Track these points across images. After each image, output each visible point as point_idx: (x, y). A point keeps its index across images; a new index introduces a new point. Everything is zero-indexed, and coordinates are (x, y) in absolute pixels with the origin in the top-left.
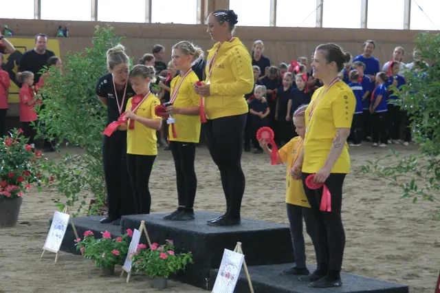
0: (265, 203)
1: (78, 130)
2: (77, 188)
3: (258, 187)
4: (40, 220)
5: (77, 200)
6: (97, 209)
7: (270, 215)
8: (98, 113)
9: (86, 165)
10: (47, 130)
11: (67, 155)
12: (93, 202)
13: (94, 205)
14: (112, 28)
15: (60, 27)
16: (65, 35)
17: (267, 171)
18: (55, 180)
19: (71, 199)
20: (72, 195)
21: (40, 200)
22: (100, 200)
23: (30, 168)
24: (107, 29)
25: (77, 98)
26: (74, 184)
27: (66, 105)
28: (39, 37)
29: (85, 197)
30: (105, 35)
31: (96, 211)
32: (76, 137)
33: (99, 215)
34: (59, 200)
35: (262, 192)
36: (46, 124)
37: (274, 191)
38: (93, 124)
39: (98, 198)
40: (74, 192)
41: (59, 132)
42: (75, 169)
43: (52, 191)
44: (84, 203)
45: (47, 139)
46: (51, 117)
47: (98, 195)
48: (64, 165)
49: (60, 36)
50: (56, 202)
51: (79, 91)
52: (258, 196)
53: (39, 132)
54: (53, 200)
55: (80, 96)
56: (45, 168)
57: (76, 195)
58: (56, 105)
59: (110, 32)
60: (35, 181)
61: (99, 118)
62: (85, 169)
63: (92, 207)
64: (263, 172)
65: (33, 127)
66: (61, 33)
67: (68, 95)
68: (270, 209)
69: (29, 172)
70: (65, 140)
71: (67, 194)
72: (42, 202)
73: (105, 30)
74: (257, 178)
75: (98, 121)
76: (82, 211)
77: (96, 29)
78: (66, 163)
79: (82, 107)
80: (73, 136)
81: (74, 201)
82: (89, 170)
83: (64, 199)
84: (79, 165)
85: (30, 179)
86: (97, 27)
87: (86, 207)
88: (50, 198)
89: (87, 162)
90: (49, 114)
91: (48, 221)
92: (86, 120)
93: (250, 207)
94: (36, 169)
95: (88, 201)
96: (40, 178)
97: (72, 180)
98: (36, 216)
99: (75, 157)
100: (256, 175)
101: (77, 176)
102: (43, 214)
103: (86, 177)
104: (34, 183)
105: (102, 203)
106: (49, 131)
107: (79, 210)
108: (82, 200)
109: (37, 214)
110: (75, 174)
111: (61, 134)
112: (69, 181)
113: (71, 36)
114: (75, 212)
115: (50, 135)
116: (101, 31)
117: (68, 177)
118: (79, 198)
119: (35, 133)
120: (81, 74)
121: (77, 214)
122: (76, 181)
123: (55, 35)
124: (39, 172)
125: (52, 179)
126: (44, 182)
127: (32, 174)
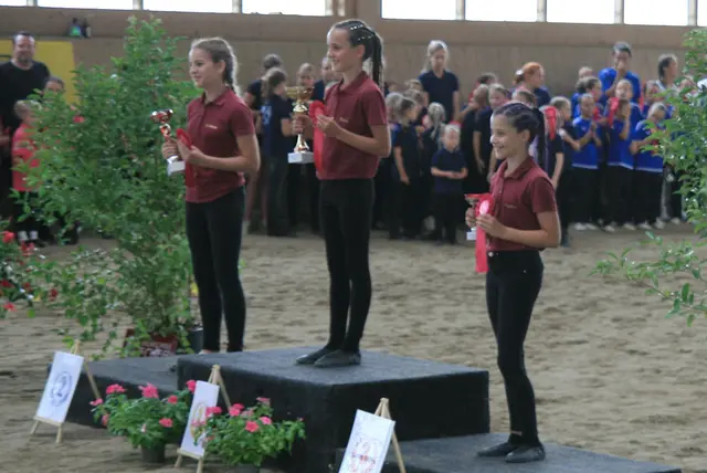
0: (444, 330)
1: (100, 204)
2: (99, 310)
3: (432, 302)
4: (34, 369)
5: (102, 330)
6: (137, 345)
7: (453, 350)
8: (137, 175)
9: (118, 267)
10: (43, 205)
11: (80, 251)
12: (130, 333)
13: (132, 338)
14: (159, 20)
15: (75, 21)
16: (84, 34)
17: (451, 274)
18: (59, 296)
19: (89, 329)
20: (90, 322)
21: (35, 331)
22: (143, 329)
23: (12, 274)
24: (150, 22)
25: (95, 146)
26: (95, 302)
27: (77, 160)
28: (19, 38)
29: (115, 325)
30: (147, 33)
31: (136, 349)
32: (96, 216)
33: (142, 356)
34: (67, 330)
35: (439, 311)
36: (40, 195)
37: (463, 308)
38: (129, 194)
39: (139, 325)
40: (95, 317)
42: (95, 274)
43: (59, 315)
44: (113, 335)
45: (42, 221)
46: (50, 182)
47: (138, 321)
48: (74, 267)
49: (77, 37)
50: (61, 334)
51: (101, 135)
52: (432, 317)
53: (27, 209)
54: (56, 330)
55: (103, 142)
56: (40, 272)
57: (99, 321)
58: (58, 160)
59: (155, 28)
60: (23, 296)
61: (137, 183)
62: (114, 275)
63: (130, 343)
64: (443, 275)
65: (15, 199)
66: (76, 31)
67: (81, 140)
68: (453, 340)
69: (10, 281)
70: (77, 224)
71: (82, 320)
72: (39, 335)
73: (147, 25)
74: (433, 286)
75: (136, 187)
76: (110, 349)
77: (129, 23)
78: (77, 264)
79: (105, 164)
80: (92, 214)
81: (94, 332)
82: (122, 276)
83: (78, 330)
84: (104, 267)
85: (12, 294)
86: (132, 19)
87: (118, 343)
88: (53, 327)
89: (117, 262)
90: (45, 177)
91: (44, 368)
92: (114, 187)
93: (416, 337)
94: (24, 275)
95: (121, 331)
96: (31, 292)
97: (92, 294)
98: (26, 361)
99: (98, 253)
100: (430, 281)
101: (100, 288)
102: (40, 356)
103: (117, 288)
104: (21, 301)
105: (146, 335)
106: (47, 205)
107: (104, 349)
108: (108, 328)
109: (29, 357)
110: (96, 282)
111: (68, 212)
112: (85, 297)
113: (94, 36)
114: (98, 352)
115: (48, 213)
116: (138, 25)
117: (83, 288)
118: (105, 327)
120: (103, 104)
121: (102, 356)
122: (98, 297)
123: (64, 34)
124: (30, 281)
125: (54, 294)
126: (38, 299)
127: (16, 285)
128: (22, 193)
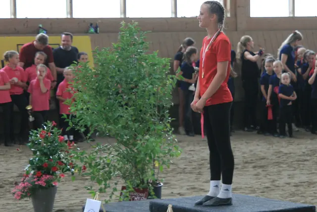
0: (289, 184)
1: (108, 121)
2: (108, 176)
3: (281, 169)
4: (75, 208)
5: (109, 187)
6: (128, 195)
7: (293, 195)
8: (126, 104)
9: (116, 153)
10: (79, 122)
11: (98, 145)
12: (123, 188)
13: (125, 191)
14: (136, 23)
15: (91, 25)
16: (96, 31)
17: (290, 153)
18: (87, 169)
19: (103, 186)
20: (103, 183)
21: (75, 188)
22: (131, 186)
23: (63, 158)
24: (132, 24)
25: (106, 90)
26: (105, 172)
27: (95, 98)
29: (116, 184)
30: (130, 30)
31: (127, 197)
32: (105, 127)
33: (130, 200)
34: (91, 187)
35: (285, 173)
36: (77, 116)
37: (297, 172)
38: (122, 114)
39: (128, 184)
40: (105, 180)
41: (89, 124)
42: (106, 157)
43: (87, 179)
44: (115, 190)
45: (79, 130)
46: (82, 109)
47: (128, 182)
48: (95, 154)
49: (92, 33)
50: (89, 189)
51: (107, 84)
52: (281, 177)
53: (70, 123)
54: (86, 187)
55: (108, 88)
56: (77, 157)
57: (108, 182)
58: (86, 98)
59: (135, 27)
60: (69, 170)
61: (127, 109)
62: (115, 157)
63: (124, 193)
64: (286, 154)
65: (65, 119)
66: (92, 30)
67: (97, 87)
68: (293, 189)
69: (62, 162)
70: (96, 131)
71: (99, 182)
72: (76, 190)
73: (130, 26)
74: (280, 160)
75: (126, 111)
76: (114, 197)
77: (121, 25)
78: (96, 152)
79: (110, 99)
80: (103, 125)
81: (105, 188)
82: (119, 159)
83: (97, 187)
84: (110, 154)
85: (63, 169)
86: (123, 23)
87: (117, 193)
88: (84, 186)
89: (116, 151)
90: (79, 107)
91: (81, 208)
92: (115, 111)
93: (273, 187)
94: (69, 158)
95: (119, 187)
96: (73, 168)
97: (104, 168)
98: (71, 204)
99: (106, 146)
100: (279, 157)
101: (108, 164)
102: (78, 201)
103: (116, 165)
104: (68, 172)
105: (132, 189)
106: (81, 122)
107: (111, 197)
108: (113, 186)
109: (72, 202)
110: (106, 162)
111: (91, 125)
112: (100, 169)
113: (102, 32)
114: (108, 199)
115: (82, 126)
116: (126, 26)
117: (99, 165)
118: (111, 185)
119: (67, 124)
120: (109, 68)
121: (110, 201)
122: (107, 169)
123: (86, 32)
124: (72, 161)
125: (85, 168)
126: (77, 171)
127: (65, 164)
128: (68, 115)
